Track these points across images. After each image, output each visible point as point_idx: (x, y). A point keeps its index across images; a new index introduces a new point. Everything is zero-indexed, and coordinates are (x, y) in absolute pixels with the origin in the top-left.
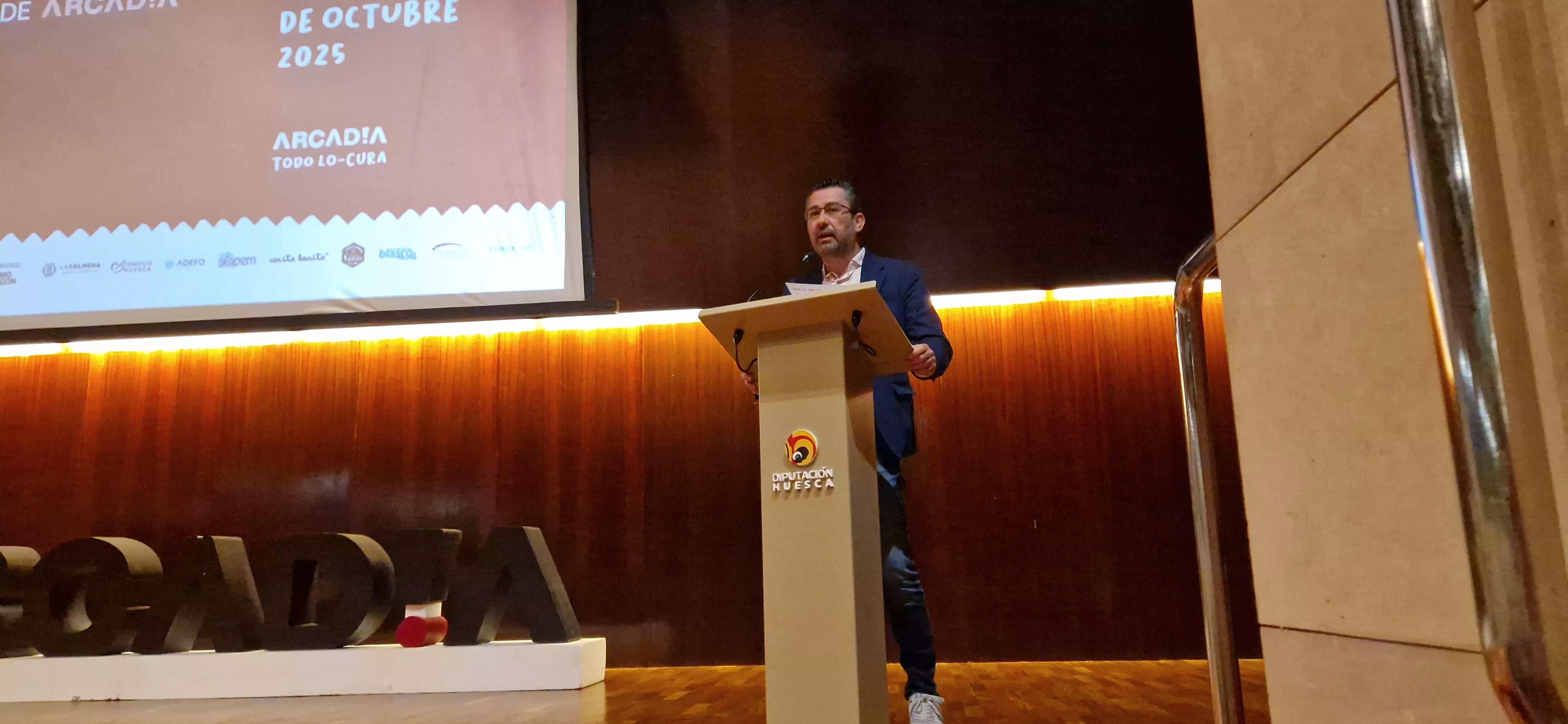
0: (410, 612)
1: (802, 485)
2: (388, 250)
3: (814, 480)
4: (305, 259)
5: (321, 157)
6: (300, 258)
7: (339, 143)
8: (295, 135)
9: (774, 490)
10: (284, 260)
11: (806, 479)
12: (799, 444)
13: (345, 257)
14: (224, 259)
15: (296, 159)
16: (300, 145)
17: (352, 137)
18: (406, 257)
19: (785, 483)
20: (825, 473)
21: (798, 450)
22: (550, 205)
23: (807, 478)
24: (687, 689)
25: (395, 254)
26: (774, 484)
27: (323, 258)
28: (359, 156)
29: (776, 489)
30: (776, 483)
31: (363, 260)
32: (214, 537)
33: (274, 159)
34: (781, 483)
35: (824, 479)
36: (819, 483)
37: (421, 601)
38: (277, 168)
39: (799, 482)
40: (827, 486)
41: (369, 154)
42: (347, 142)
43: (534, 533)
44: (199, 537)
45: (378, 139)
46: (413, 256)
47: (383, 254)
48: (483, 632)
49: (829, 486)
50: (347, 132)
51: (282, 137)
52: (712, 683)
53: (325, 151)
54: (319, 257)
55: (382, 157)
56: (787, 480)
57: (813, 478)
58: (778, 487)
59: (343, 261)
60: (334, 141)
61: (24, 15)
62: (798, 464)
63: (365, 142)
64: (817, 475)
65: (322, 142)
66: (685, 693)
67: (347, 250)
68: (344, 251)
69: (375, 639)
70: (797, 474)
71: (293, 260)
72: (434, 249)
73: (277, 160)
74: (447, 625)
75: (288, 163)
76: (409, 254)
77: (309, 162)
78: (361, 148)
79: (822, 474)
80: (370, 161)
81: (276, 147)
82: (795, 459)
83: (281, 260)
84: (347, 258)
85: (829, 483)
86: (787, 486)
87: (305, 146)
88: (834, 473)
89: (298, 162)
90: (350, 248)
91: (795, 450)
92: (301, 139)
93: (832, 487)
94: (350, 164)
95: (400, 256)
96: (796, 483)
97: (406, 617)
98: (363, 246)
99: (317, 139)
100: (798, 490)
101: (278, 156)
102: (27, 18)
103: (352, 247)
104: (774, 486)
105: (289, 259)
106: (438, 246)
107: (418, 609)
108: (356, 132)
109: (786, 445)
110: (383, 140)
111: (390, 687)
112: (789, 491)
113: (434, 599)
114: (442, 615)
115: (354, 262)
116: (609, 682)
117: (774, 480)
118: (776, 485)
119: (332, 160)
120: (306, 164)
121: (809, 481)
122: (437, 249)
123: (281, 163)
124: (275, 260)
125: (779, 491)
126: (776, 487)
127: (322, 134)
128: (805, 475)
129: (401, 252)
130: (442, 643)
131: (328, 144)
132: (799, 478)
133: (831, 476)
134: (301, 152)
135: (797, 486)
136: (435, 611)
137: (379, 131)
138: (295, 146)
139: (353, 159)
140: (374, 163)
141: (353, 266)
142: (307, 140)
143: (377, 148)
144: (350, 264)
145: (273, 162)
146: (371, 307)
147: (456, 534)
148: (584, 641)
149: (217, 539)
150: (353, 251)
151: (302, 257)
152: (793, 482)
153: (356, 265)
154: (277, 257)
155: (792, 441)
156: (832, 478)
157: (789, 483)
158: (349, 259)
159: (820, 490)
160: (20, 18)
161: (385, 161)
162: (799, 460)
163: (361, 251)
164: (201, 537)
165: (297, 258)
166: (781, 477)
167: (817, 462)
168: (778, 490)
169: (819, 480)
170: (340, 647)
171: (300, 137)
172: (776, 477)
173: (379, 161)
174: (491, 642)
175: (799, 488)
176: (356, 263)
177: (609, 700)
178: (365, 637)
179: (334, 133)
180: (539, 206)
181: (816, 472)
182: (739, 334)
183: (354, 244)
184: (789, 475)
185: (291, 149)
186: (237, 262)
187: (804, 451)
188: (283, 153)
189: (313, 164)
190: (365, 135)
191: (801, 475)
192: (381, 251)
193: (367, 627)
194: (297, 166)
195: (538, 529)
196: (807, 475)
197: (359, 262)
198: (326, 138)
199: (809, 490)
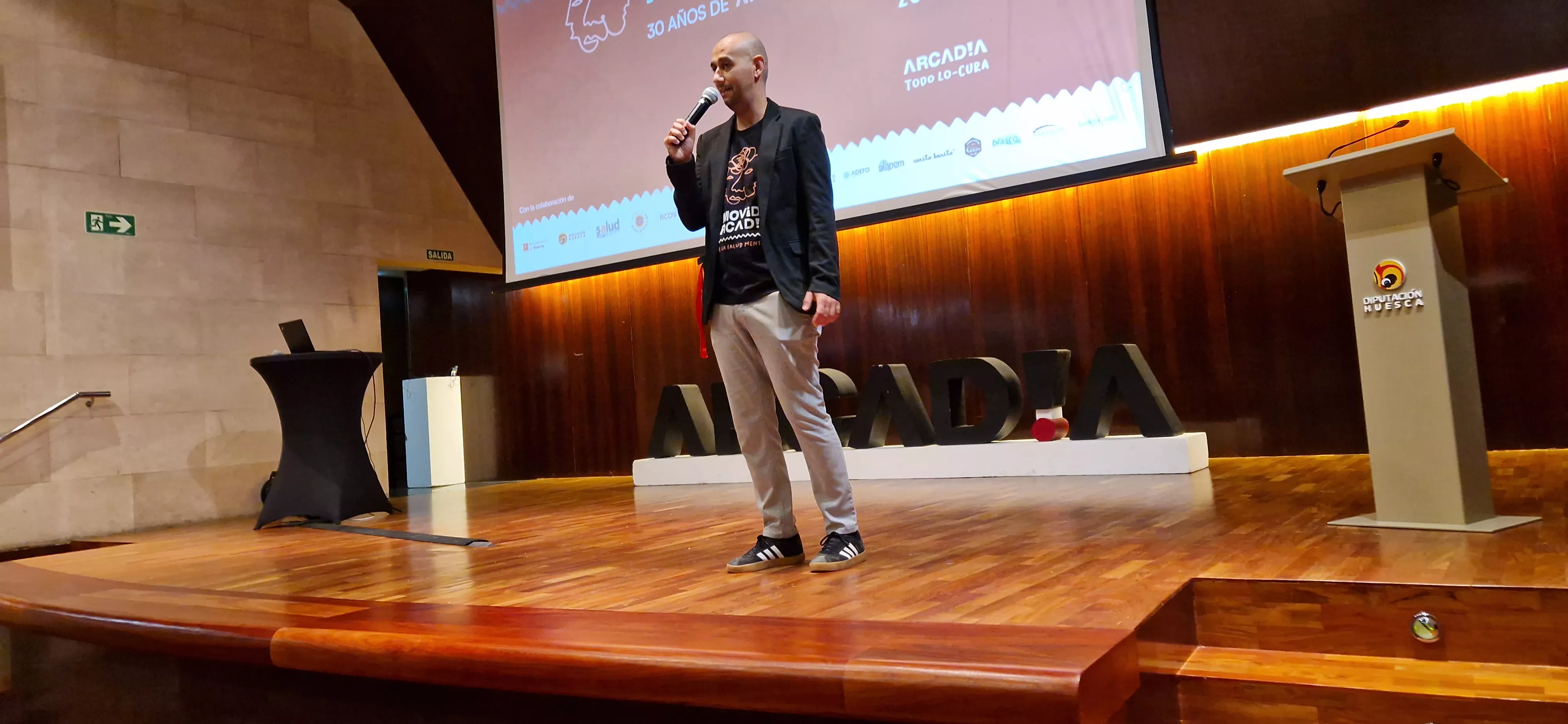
0: (1039, 415)
1: (1393, 306)
2: (999, 139)
3: (1404, 300)
4: (938, 156)
5: (940, 74)
6: (935, 157)
7: (951, 60)
8: (918, 59)
9: (1366, 311)
10: (923, 160)
11: (1395, 300)
12: (1386, 272)
13: (967, 150)
14: (882, 165)
15: (922, 79)
16: (923, 67)
17: (960, 52)
18: (1014, 142)
19: (1376, 305)
20: (1414, 295)
21: (1386, 277)
22: (1127, 78)
23: (1397, 299)
24: (1289, 473)
25: (1005, 142)
26: (1365, 307)
27: (951, 153)
28: (967, 67)
29: (1368, 310)
30: (1367, 305)
31: (981, 150)
32: (889, 365)
33: (906, 82)
34: (1372, 305)
35: (1414, 300)
36: (1409, 303)
37: (1047, 406)
38: (909, 89)
39: (1389, 303)
40: (1417, 305)
41: (975, 64)
42: (957, 58)
43: (1131, 348)
44: (880, 366)
45: (980, 50)
46: (1018, 141)
47: (995, 143)
48: (1099, 430)
49: (1419, 305)
50: (956, 49)
51: (909, 63)
52: (1315, 468)
53: (941, 68)
54: (949, 153)
55: (985, 64)
56: (1377, 302)
57: (1403, 299)
58: (1369, 308)
59: (966, 153)
60: (947, 59)
61: (725, 7)
62: (1387, 288)
63: (971, 54)
64: (1407, 296)
65: (938, 61)
66: (1289, 476)
67: (968, 144)
68: (966, 146)
69: (1012, 436)
70: (1387, 297)
71: (930, 158)
72: (1034, 132)
73: (908, 82)
74: (1068, 425)
75: (916, 83)
76: (1015, 139)
77: (931, 79)
78: (968, 60)
79: (1411, 295)
80: (977, 70)
81: (906, 72)
82: (1383, 284)
83: (922, 159)
84: (969, 150)
85: (1419, 302)
86: (1378, 308)
87: (926, 67)
88: (1423, 293)
89: (923, 80)
90: (969, 142)
91: (1384, 277)
92: (923, 62)
93: (1422, 306)
94: (962, 75)
95: (1008, 142)
96: (1386, 304)
97: (1037, 419)
98: (979, 139)
99: (935, 59)
100: (1389, 310)
101: (908, 79)
102: (727, 9)
103: (971, 141)
104: (1366, 308)
105: (927, 158)
106: (1037, 129)
107: (1047, 412)
108: (962, 47)
109: (1375, 273)
110: (985, 50)
111: (1034, 471)
112: (1380, 311)
113: (1057, 405)
114: (1063, 417)
115: (974, 152)
116: (1213, 468)
117: (1365, 303)
118: (1368, 307)
119: (948, 74)
120: (930, 82)
121: (1399, 302)
122: (1036, 132)
123: (911, 83)
124: (918, 161)
125: (1371, 312)
126: (1367, 309)
127: (937, 54)
128: (1394, 297)
129: (1008, 139)
130: (1069, 438)
131: (943, 62)
132: (1389, 300)
133: (1420, 296)
134: (925, 72)
135: (1387, 306)
136: (1056, 414)
137: (980, 43)
138: (919, 69)
139: (964, 71)
140: (979, 70)
141: (974, 156)
142: (928, 61)
143: (980, 57)
144: (971, 154)
145: (906, 84)
146: (994, 187)
147: (1065, 354)
148: (1186, 435)
149: (892, 366)
150: (973, 144)
151: (936, 155)
152: (1383, 304)
153: (976, 155)
154: (919, 158)
155: (1380, 270)
156: (1421, 298)
157: (1380, 305)
158: (971, 151)
159: (1411, 309)
160: (723, 11)
161: (987, 67)
162: (1388, 285)
163: (979, 143)
164: (882, 365)
165: (933, 157)
166: (1371, 300)
167: (1405, 287)
168: (1369, 311)
169: (1409, 301)
170: (989, 442)
171: (922, 61)
172: (1366, 300)
173: (983, 68)
174: (1106, 437)
175: (1390, 308)
176: (976, 153)
177: (1215, 482)
178: (1006, 434)
179: (947, 52)
180: (1117, 81)
181: (1405, 293)
182: (1322, 185)
183: (973, 139)
184: (1379, 298)
185: (917, 72)
186: (891, 166)
187: (1393, 278)
188: (912, 75)
189: (934, 81)
190: (970, 49)
191: (1391, 297)
192: (994, 141)
193: (1007, 427)
194: (923, 84)
195: (1135, 345)
196: (1396, 297)
197: (978, 152)
198: (941, 57)
199: (1399, 309)
